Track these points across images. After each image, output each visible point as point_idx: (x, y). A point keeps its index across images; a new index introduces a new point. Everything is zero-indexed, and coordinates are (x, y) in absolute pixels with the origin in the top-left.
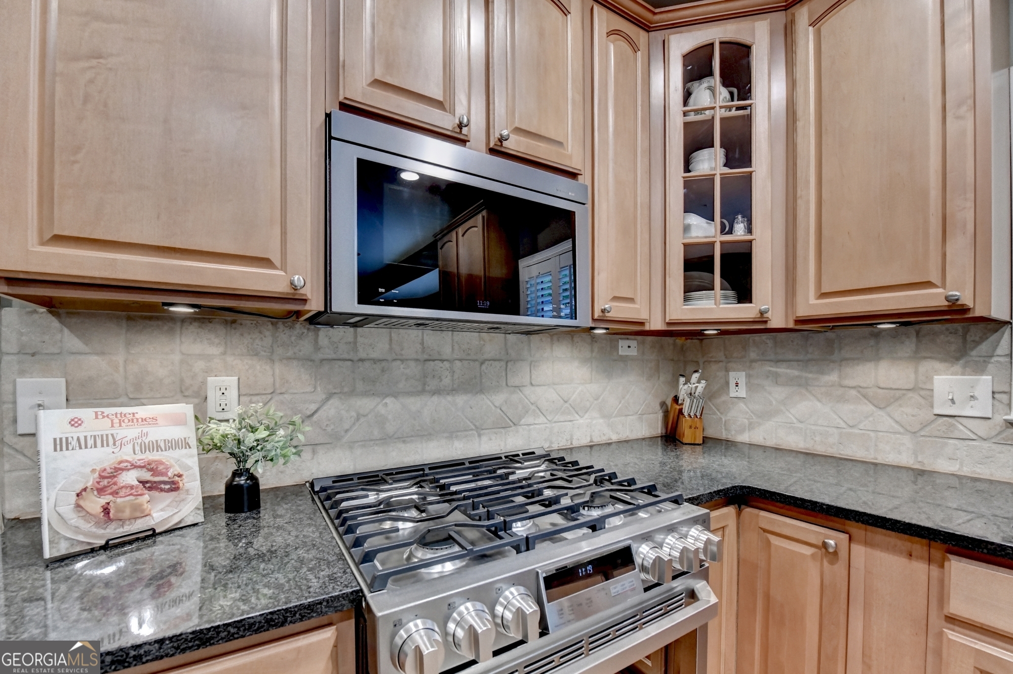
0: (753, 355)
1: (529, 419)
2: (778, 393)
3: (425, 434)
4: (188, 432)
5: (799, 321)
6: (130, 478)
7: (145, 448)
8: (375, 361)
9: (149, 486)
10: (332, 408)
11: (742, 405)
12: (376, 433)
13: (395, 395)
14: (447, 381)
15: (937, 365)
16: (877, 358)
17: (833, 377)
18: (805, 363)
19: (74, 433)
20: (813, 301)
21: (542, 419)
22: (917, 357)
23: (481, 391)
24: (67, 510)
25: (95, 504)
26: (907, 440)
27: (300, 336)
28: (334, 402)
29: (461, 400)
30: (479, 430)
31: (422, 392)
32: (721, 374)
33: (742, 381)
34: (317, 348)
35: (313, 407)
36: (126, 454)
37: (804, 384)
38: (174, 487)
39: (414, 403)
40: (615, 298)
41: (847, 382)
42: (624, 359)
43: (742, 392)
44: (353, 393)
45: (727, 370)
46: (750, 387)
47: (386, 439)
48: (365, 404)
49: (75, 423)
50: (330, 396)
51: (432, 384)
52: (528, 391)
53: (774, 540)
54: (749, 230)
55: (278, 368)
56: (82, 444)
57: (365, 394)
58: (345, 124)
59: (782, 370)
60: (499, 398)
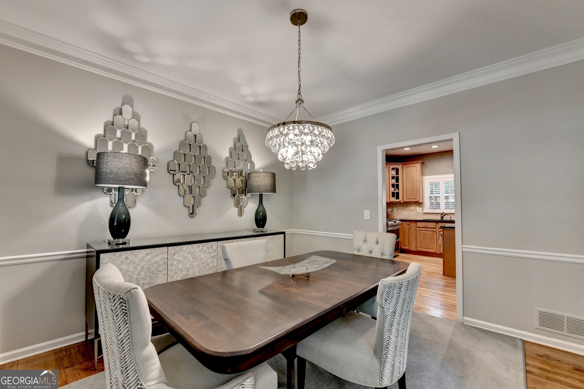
0: (397, 205)
2: (400, 211)
5: (404, 202)
11: (396, 213)
15: (417, 207)
16: (412, 206)
17: (407, 209)
18: (404, 207)
20: (405, 200)
22: (416, 206)
26: (415, 216)
32: (392, 208)
33: (396, 209)
37: (404, 209)
41: (409, 209)
43: (395, 211)
45: (393, 208)
46: (397, 210)
53: (403, 225)
54: (398, 190)
59: (401, 208)
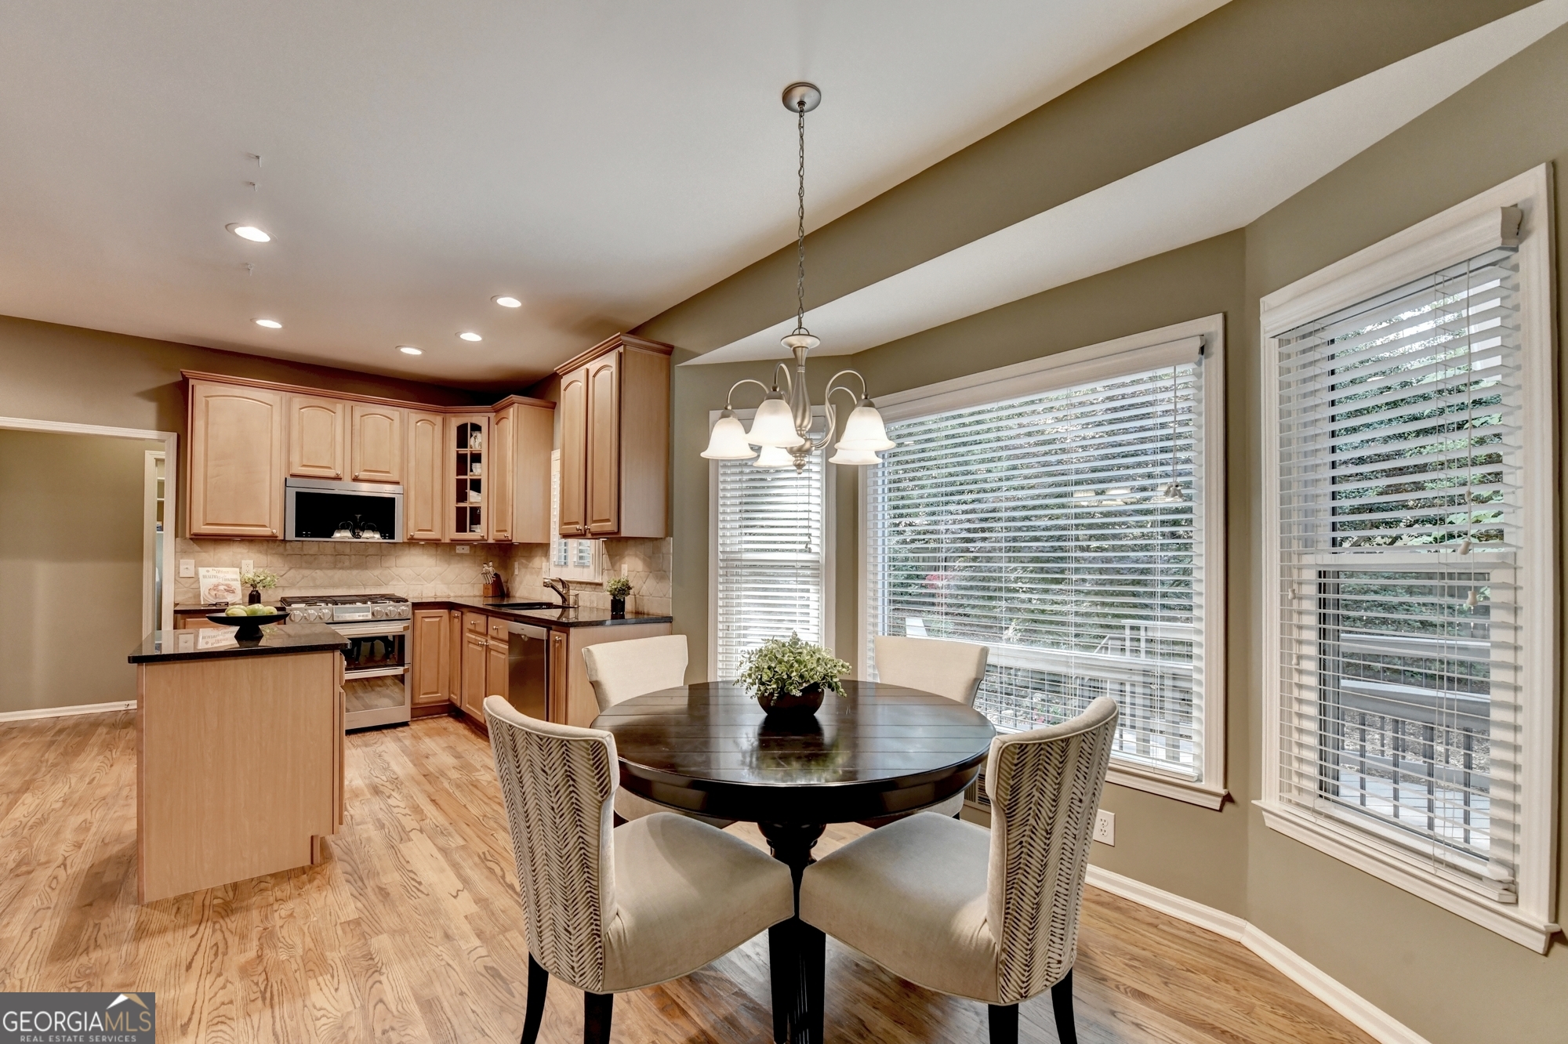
1: (394, 583)
3: (334, 586)
4: (238, 577)
6: (222, 588)
7: (226, 580)
8: (311, 555)
9: (228, 591)
10: (292, 573)
12: (312, 584)
13: (321, 569)
14: (347, 564)
19: (207, 574)
20: (495, 533)
21: (402, 582)
23: (366, 569)
24: (207, 593)
25: (213, 593)
27: (279, 546)
28: (293, 571)
29: (355, 572)
30: (365, 586)
31: (335, 568)
34: (285, 550)
35: (283, 573)
36: (221, 581)
38: (233, 592)
39: (330, 573)
40: (419, 530)
42: (461, 555)
44: (300, 568)
47: (316, 587)
48: (306, 572)
49: (208, 571)
50: (291, 568)
51: (339, 565)
52: (394, 569)
55: (269, 558)
56: (210, 577)
57: (306, 568)
58: (291, 481)
60: (377, 572)
